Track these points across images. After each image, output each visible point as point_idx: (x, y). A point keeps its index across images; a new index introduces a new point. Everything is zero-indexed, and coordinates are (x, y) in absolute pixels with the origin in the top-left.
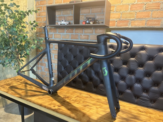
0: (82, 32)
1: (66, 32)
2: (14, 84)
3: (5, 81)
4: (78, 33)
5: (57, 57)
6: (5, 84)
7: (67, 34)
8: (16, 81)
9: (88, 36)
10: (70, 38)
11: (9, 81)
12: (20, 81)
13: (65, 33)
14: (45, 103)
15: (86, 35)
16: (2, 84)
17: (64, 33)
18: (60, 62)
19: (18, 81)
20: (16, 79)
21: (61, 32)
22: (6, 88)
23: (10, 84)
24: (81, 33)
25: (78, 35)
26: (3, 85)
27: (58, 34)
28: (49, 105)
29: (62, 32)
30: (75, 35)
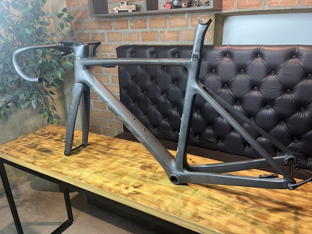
0: (163, 25)
1: (132, 28)
2: (43, 144)
3: (24, 139)
4: (156, 27)
5: (117, 80)
6: (27, 144)
7: (134, 30)
8: (45, 136)
9: (178, 32)
10: (141, 39)
11: (33, 138)
12: (53, 136)
13: (130, 30)
14: (108, 182)
15: (173, 32)
16: (20, 147)
17: (128, 28)
18: (125, 90)
19: (51, 138)
20: (45, 134)
21: (121, 28)
22: (30, 154)
23: (37, 145)
24: (162, 27)
25: (156, 32)
26: (22, 149)
27: (115, 33)
28: (117, 185)
29: (123, 28)
30: (151, 32)
